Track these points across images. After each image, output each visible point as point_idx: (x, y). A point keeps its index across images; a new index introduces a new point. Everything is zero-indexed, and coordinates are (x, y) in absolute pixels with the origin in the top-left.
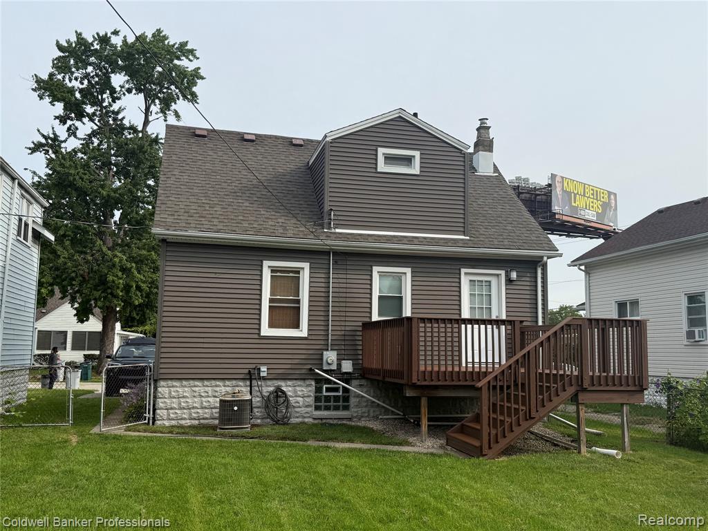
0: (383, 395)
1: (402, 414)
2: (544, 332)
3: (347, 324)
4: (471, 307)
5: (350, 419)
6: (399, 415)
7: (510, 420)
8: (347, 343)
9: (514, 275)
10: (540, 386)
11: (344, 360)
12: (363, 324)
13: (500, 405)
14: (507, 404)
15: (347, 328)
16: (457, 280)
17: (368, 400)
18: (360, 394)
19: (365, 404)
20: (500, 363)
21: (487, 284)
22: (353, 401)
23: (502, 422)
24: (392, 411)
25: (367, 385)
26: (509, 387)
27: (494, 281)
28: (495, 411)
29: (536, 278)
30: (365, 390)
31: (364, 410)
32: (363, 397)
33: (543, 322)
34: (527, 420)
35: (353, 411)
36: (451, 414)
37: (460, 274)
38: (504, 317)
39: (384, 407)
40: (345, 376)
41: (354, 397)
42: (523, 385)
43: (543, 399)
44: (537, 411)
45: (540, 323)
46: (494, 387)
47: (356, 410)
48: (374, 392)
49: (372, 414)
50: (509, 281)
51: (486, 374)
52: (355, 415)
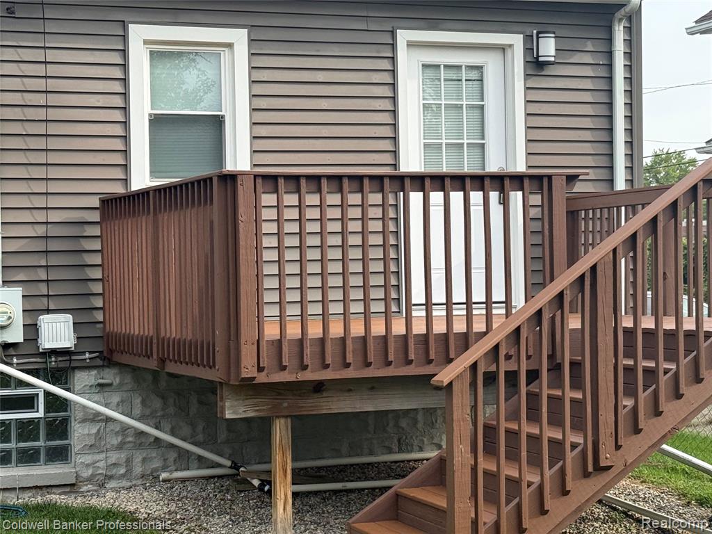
0: (171, 410)
1: (228, 463)
2: (633, 209)
3: (54, 202)
4: (425, 145)
5: (71, 488)
6: (219, 465)
7: (536, 479)
8: (54, 260)
9: (548, 47)
10: (628, 369)
11: (48, 311)
12: (103, 201)
13: (508, 431)
14: (527, 428)
15: (54, 217)
16: (386, 65)
17: (125, 429)
18: (98, 414)
19: (115, 441)
20: (508, 302)
21: (474, 75)
22: (79, 433)
23: (514, 484)
24: (200, 458)
25: (121, 384)
26: (533, 375)
27: (492, 64)
28: (491, 450)
29: (610, 54)
30: (115, 399)
31: (114, 457)
32: (109, 419)
33: (630, 182)
34: (586, 475)
35: (82, 462)
36: (371, 453)
37: (393, 46)
38: (520, 167)
39: (172, 446)
40: (53, 362)
41: (84, 421)
42: (576, 366)
43: (635, 410)
44: (618, 447)
45: (621, 185)
46: (491, 378)
47: (88, 459)
48: (143, 402)
49: (138, 470)
50: (536, 65)
51: (466, 341)
52: (86, 473)
